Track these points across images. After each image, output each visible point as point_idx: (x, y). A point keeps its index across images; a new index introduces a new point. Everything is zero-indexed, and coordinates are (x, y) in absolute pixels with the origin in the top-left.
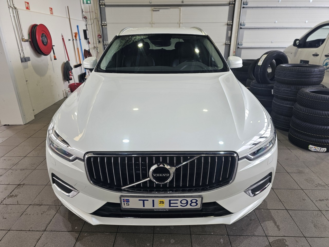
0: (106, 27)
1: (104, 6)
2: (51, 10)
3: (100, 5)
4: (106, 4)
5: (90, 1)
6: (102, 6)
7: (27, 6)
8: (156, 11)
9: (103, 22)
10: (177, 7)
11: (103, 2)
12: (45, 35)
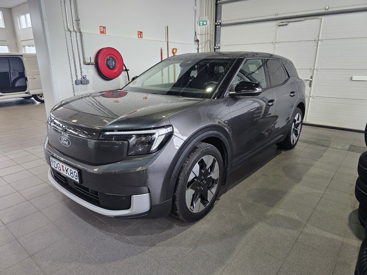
0: (219, 50)
1: (220, 26)
2: (139, 33)
3: (216, 26)
4: (222, 23)
5: (206, 23)
6: (217, 27)
7: (103, 31)
8: (283, 25)
9: (217, 45)
10: (318, 17)
11: (220, 21)
12: (113, 58)
